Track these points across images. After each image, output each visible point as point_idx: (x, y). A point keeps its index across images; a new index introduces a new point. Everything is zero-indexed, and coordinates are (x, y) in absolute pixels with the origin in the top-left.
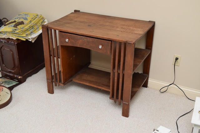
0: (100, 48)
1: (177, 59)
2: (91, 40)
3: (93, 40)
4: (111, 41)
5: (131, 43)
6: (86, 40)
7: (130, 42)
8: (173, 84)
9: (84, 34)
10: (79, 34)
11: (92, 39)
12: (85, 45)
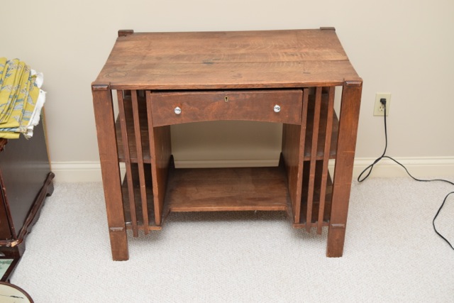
0: (276, 110)
1: (383, 101)
2: (248, 97)
3: (254, 96)
4: (302, 89)
5: (356, 83)
6: (232, 98)
7: (353, 83)
8: (383, 156)
9: (226, 86)
10: (213, 88)
11: (251, 92)
12: (230, 112)
